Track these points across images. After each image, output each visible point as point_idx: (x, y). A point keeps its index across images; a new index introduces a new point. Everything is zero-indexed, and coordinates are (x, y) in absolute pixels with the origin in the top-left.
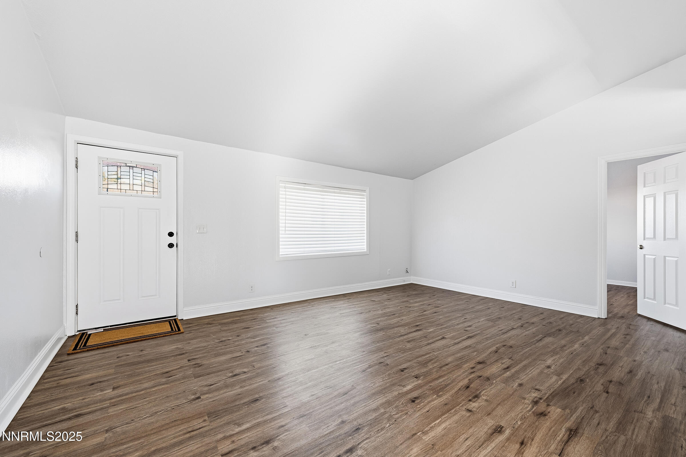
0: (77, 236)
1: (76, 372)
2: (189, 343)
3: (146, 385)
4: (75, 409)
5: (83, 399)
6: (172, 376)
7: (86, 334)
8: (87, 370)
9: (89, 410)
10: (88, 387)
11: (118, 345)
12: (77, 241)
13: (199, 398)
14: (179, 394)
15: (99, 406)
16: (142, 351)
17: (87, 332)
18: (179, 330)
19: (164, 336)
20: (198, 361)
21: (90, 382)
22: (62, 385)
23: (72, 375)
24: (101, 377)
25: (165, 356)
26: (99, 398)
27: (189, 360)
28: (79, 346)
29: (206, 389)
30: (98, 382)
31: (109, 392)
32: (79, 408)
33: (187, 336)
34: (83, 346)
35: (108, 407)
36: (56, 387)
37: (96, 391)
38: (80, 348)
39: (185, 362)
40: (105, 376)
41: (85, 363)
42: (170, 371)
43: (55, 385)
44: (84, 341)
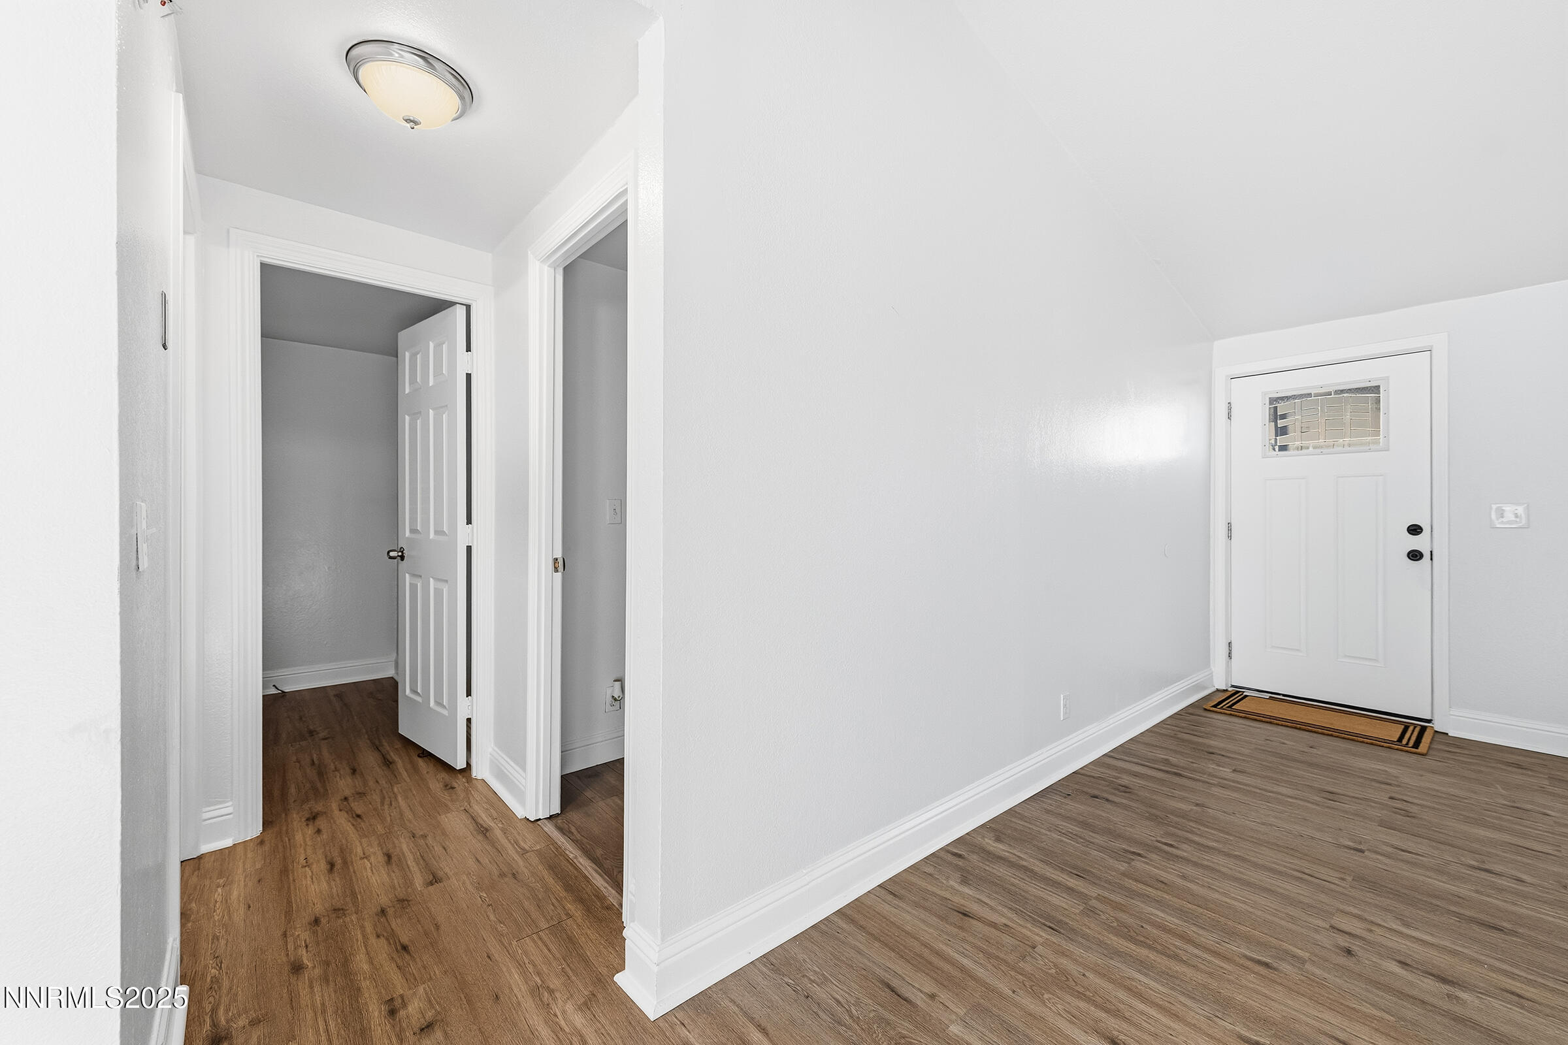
0: (1230, 530)
1: (1201, 732)
2: (1422, 776)
3: (1284, 790)
4: (1177, 767)
5: (1192, 763)
6: (1335, 801)
7: (1241, 693)
8: (1215, 735)
9: (1191, 775)
10: (1206, 754)
11: (1279, 725)
12: (1230, 537)
13: (1362, 851)
14: (1329, 827)
15: (1205, 778)
16: (1311, 747)
17: (1244, 692)
18: (1417, 744)
19: (1372, 744)
20: (1414, 809)
21: (1211, 750)
22: (1178, 738)
23: (1196, 733)
24: (1228, 751)
25: (1348, 771)
26: (1210, 770)
27: (1391, 798)
28: (1221, 706)
29: (1390, 849)
30: (1220, 755)
31: (1226, 772)
32: (1183, 768)
33: (1426, 762)
34: (1228, 707)
35: (1214, 785)
36: (1171, 737)
37: (1211, 762)
38: (1222, 707)
39: (1383, 797)
40: (1235, 753)
41: (1217, 728)
42: (1338, 794)
43: (1172, 735)
44: (1232, 702)
